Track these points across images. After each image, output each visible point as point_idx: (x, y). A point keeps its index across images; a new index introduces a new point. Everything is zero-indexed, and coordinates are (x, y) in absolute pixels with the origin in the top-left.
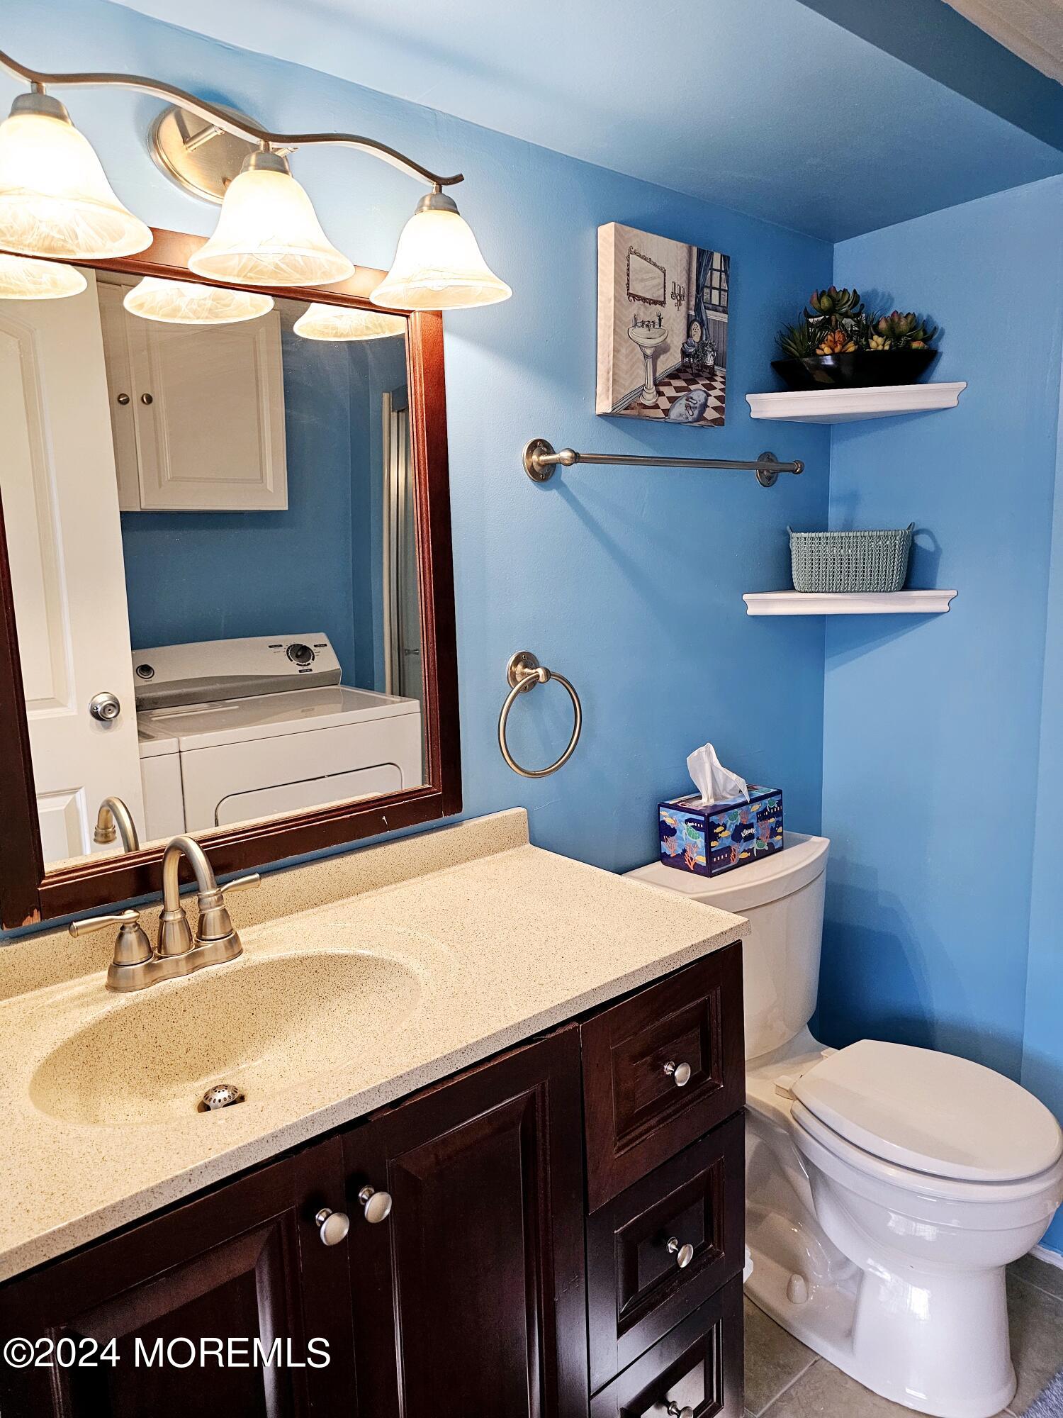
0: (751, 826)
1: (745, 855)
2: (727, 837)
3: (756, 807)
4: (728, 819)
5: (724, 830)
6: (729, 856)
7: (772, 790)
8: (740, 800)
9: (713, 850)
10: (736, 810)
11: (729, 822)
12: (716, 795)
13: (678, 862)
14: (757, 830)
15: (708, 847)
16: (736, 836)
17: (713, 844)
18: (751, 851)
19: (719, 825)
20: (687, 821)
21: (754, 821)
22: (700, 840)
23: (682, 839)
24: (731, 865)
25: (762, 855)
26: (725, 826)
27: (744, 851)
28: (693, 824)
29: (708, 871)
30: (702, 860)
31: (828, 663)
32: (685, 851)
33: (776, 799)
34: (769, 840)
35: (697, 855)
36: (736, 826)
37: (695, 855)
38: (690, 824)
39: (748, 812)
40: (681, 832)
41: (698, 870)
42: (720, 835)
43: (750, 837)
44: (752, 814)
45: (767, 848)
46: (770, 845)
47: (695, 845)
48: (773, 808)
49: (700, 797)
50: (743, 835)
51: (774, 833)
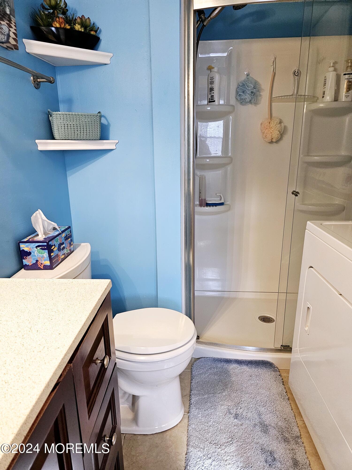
0: (63, 244)
1: (63, 256)
2: (56, 250)
3: (64, 235)
4: (55, 242)
5: (55, 247)
6: (58, 258)
7: (67, 227)
8: (57, 233)
9: (52, 257)
10: (57, 237)
11: (55, 243)
12: (45, 233)
13: (35, 267)
14: (65, 245)
15: (50, 256)
16: (59, 249)
17: (52, 254)
18: (64, 254)
19: (53, 246)
20: (37, 247)
21: (64, 241)
22: (45, 254)
23: (35, 256)
24: (59, 262)
25: (69, 255)
26: (55, 245)
27: (63, 255)
28: (40, 248)
29: (50, 268)
30: (48, 263)
31: (68, 173)
32: (37, 261)
33: (69, 230)
34: (69, 248)
35: (45, 261)
36: (59, 244)
37: (43, 261)
38: (38, 248)
39: (61, 237)
40: (34, 253)
41: (46, 268)
42: (54, 250)
43: (64, 248)
44: (63, 238)
45: (69, 251)
46: (70, 250)
47: (43, 257)
48: (69, 234)
49: (38, 235)
50: (61, 248)
51: (70, 244)
